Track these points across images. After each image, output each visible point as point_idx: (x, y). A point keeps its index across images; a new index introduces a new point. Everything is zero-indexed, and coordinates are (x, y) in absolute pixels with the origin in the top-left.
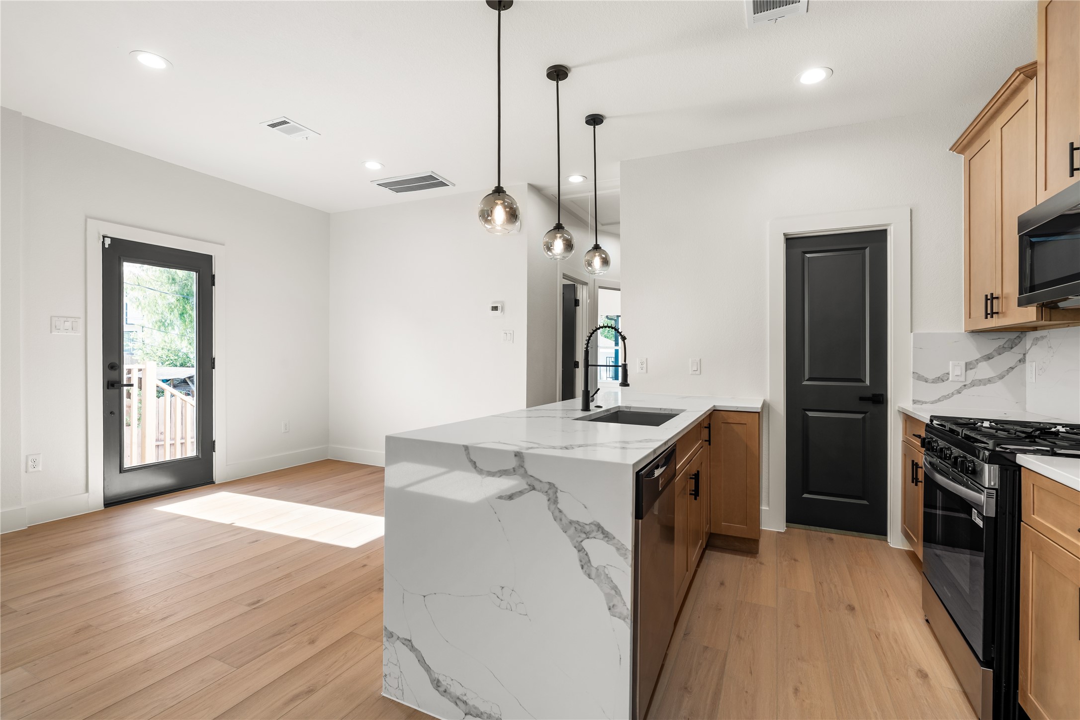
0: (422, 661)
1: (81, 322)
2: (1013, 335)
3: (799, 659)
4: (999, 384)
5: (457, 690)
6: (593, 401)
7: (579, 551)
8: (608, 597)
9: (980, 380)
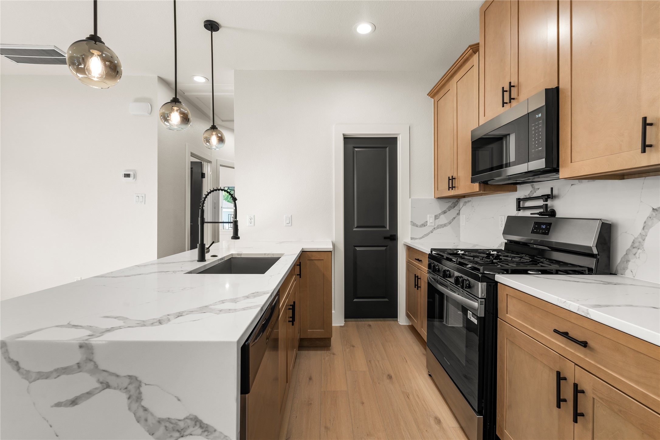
3: (368, 435)
4: (449, 228)
9: (441, 225)
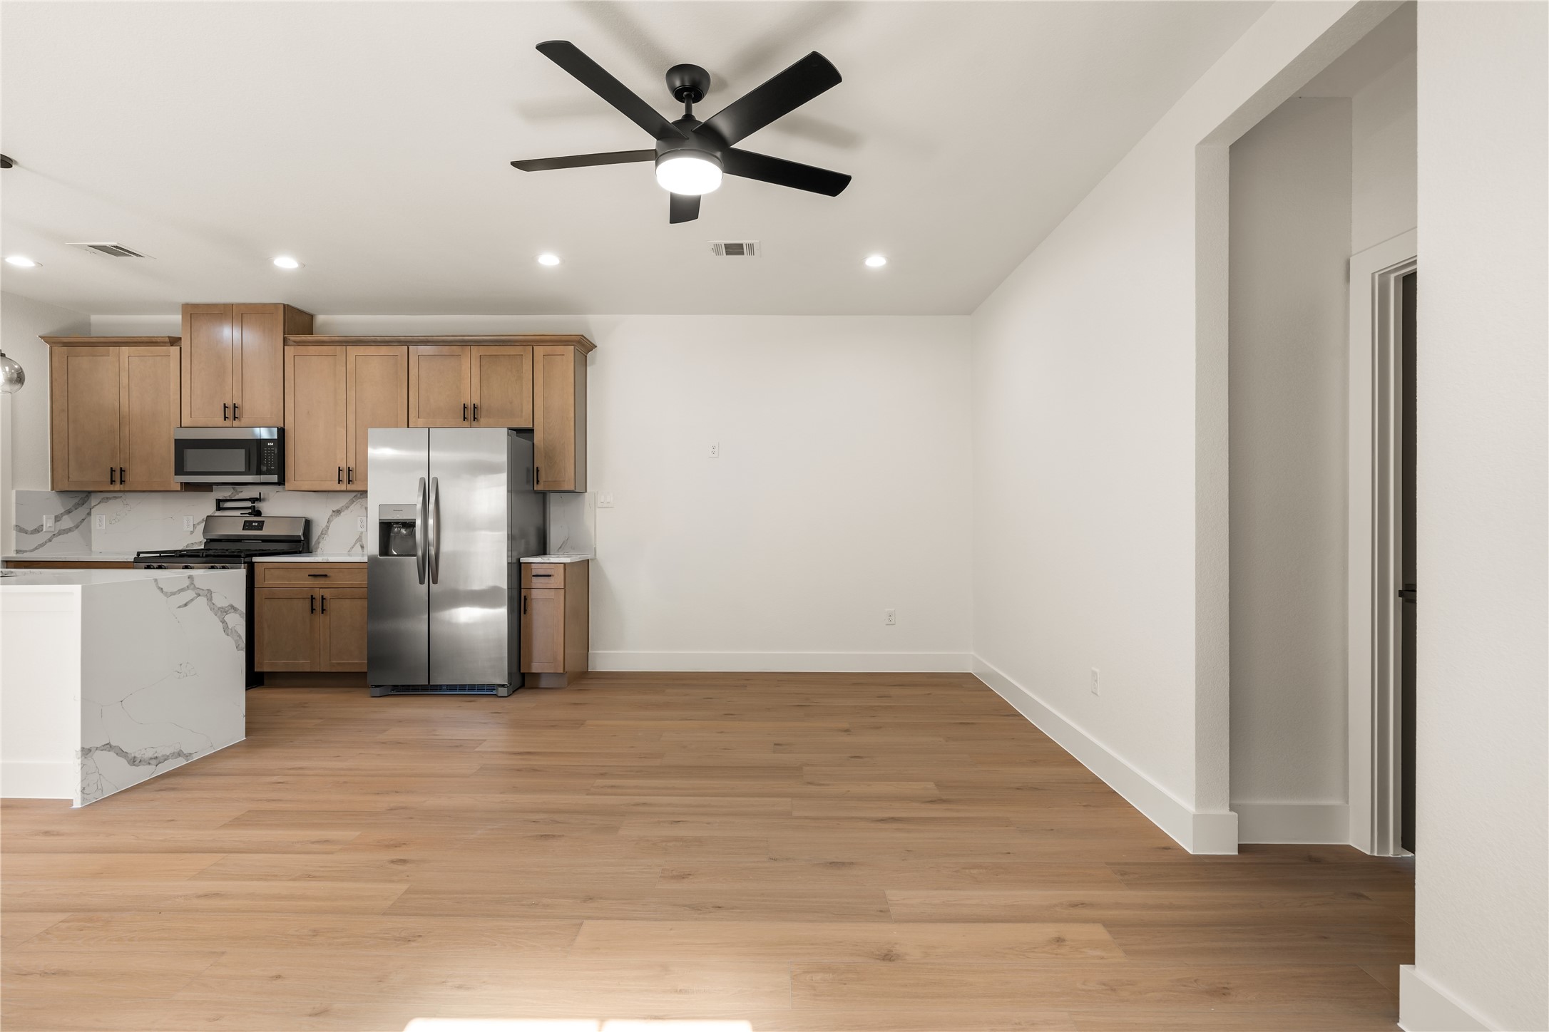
0: (120, 753)
2: (85, 495)
4: (75, 534)
5: (150, 754)
8: (236, 642)
9: (64, 530)
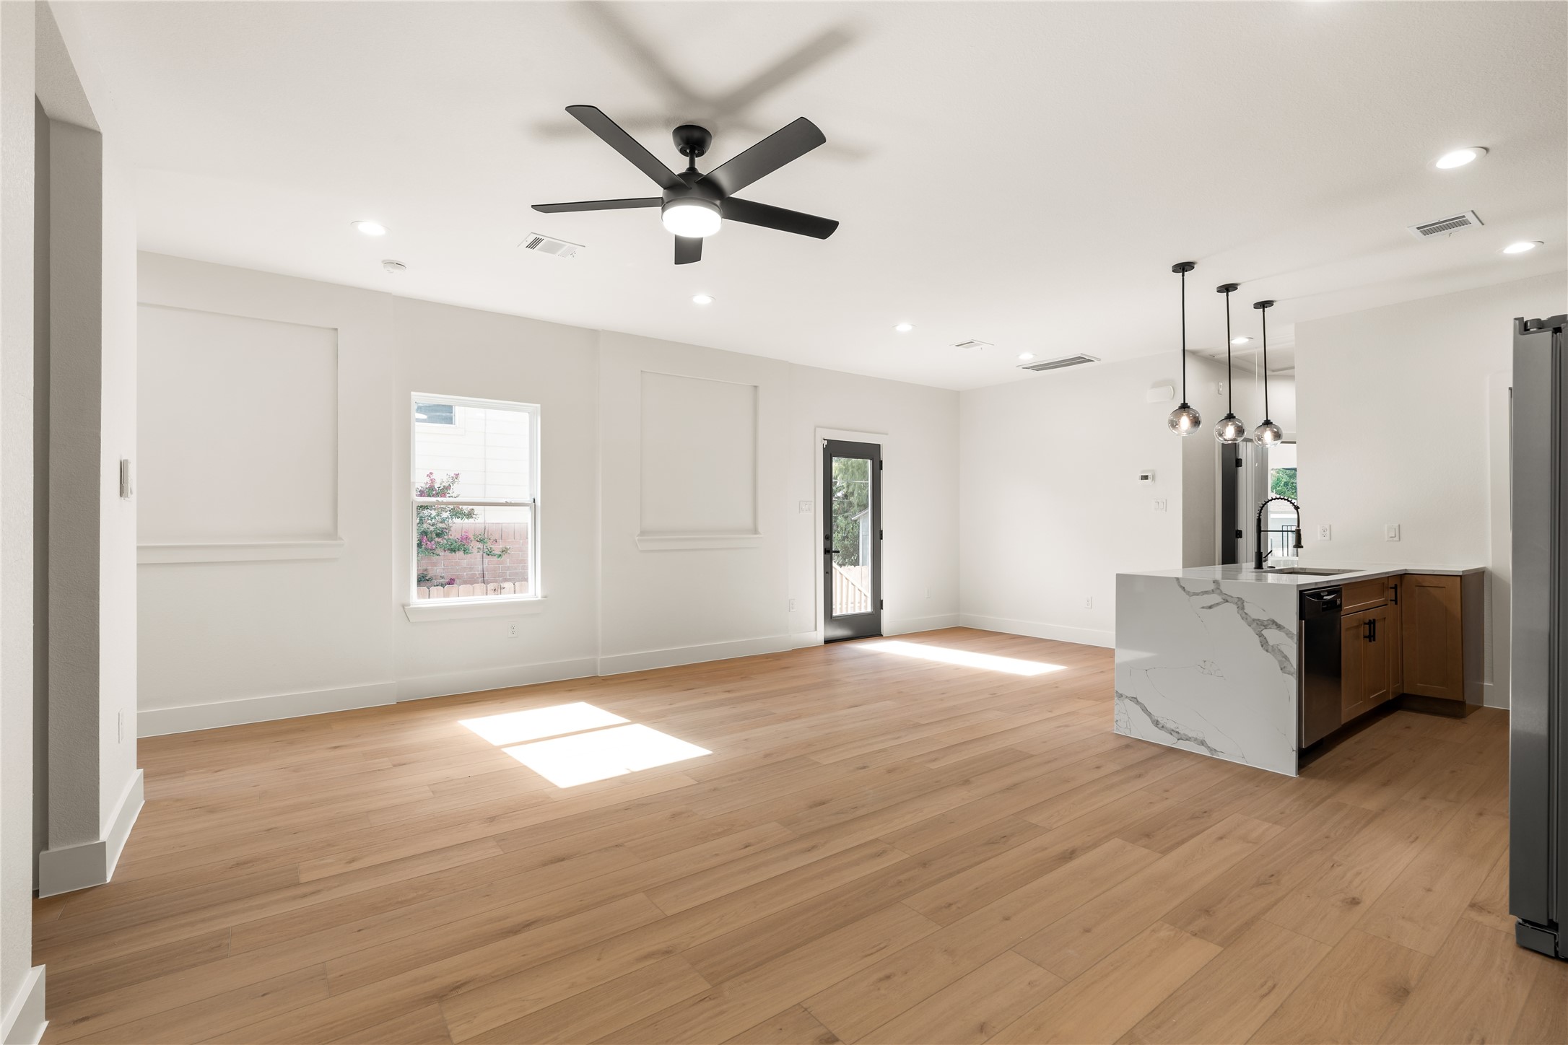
0: (1145, 710)
1: (813, 503)
5: (1171, 725)
6: (1265, 561)
7: (1260, 637)
8: (1280, 662)
